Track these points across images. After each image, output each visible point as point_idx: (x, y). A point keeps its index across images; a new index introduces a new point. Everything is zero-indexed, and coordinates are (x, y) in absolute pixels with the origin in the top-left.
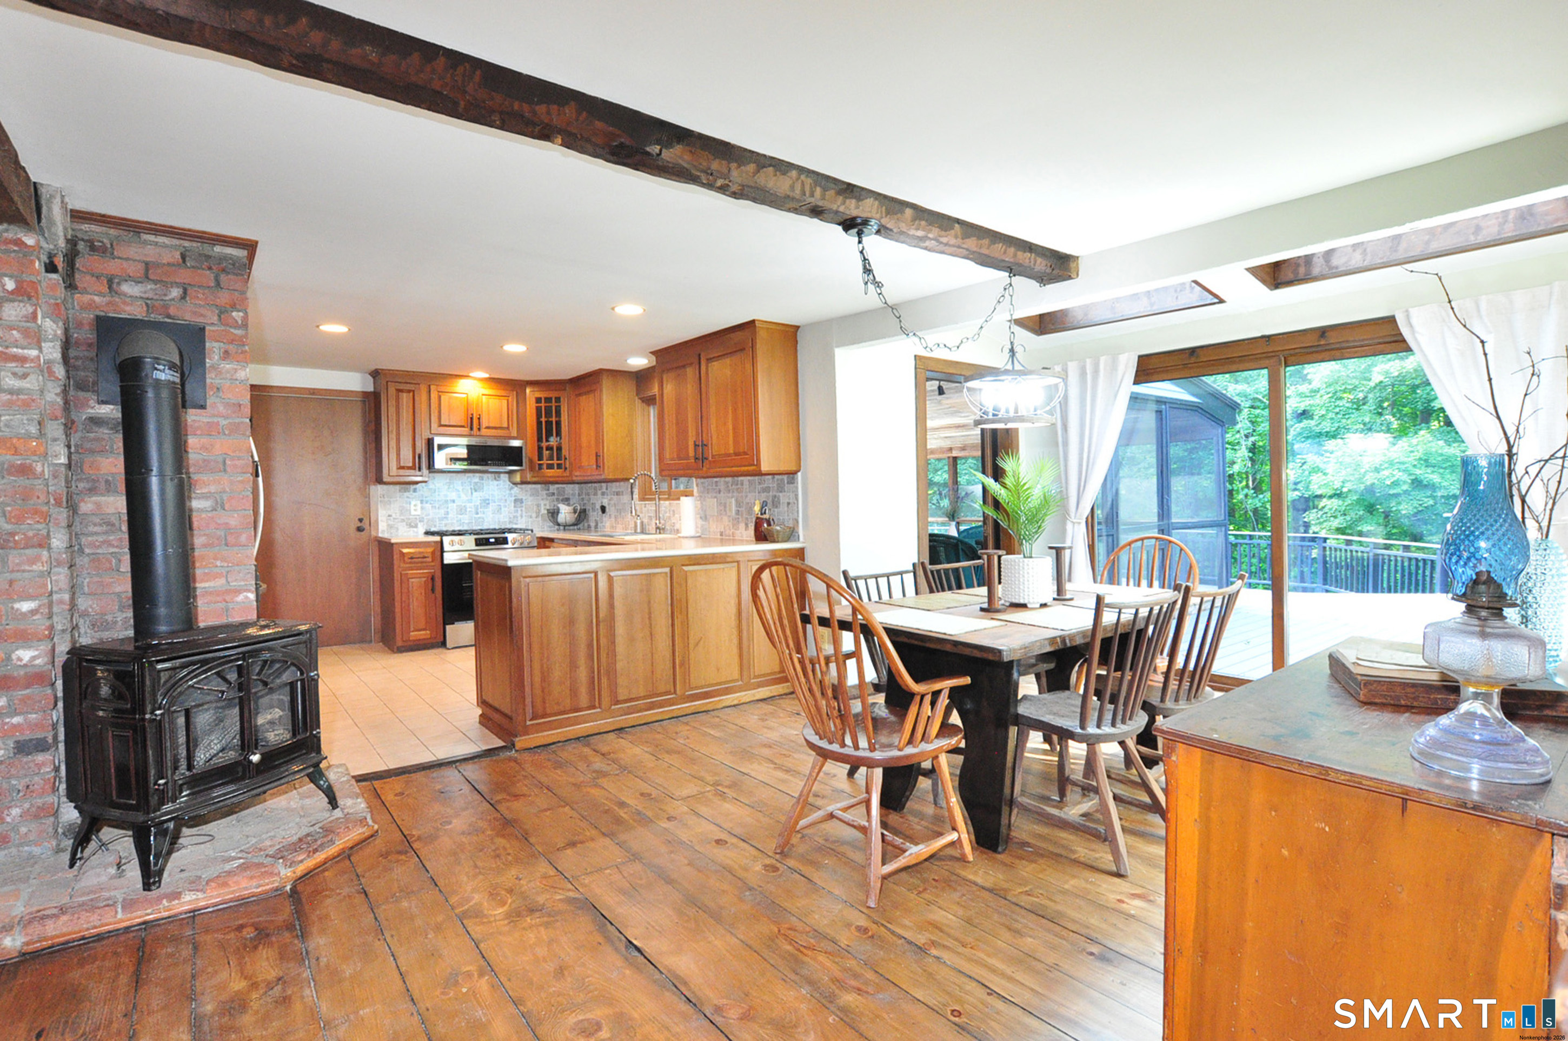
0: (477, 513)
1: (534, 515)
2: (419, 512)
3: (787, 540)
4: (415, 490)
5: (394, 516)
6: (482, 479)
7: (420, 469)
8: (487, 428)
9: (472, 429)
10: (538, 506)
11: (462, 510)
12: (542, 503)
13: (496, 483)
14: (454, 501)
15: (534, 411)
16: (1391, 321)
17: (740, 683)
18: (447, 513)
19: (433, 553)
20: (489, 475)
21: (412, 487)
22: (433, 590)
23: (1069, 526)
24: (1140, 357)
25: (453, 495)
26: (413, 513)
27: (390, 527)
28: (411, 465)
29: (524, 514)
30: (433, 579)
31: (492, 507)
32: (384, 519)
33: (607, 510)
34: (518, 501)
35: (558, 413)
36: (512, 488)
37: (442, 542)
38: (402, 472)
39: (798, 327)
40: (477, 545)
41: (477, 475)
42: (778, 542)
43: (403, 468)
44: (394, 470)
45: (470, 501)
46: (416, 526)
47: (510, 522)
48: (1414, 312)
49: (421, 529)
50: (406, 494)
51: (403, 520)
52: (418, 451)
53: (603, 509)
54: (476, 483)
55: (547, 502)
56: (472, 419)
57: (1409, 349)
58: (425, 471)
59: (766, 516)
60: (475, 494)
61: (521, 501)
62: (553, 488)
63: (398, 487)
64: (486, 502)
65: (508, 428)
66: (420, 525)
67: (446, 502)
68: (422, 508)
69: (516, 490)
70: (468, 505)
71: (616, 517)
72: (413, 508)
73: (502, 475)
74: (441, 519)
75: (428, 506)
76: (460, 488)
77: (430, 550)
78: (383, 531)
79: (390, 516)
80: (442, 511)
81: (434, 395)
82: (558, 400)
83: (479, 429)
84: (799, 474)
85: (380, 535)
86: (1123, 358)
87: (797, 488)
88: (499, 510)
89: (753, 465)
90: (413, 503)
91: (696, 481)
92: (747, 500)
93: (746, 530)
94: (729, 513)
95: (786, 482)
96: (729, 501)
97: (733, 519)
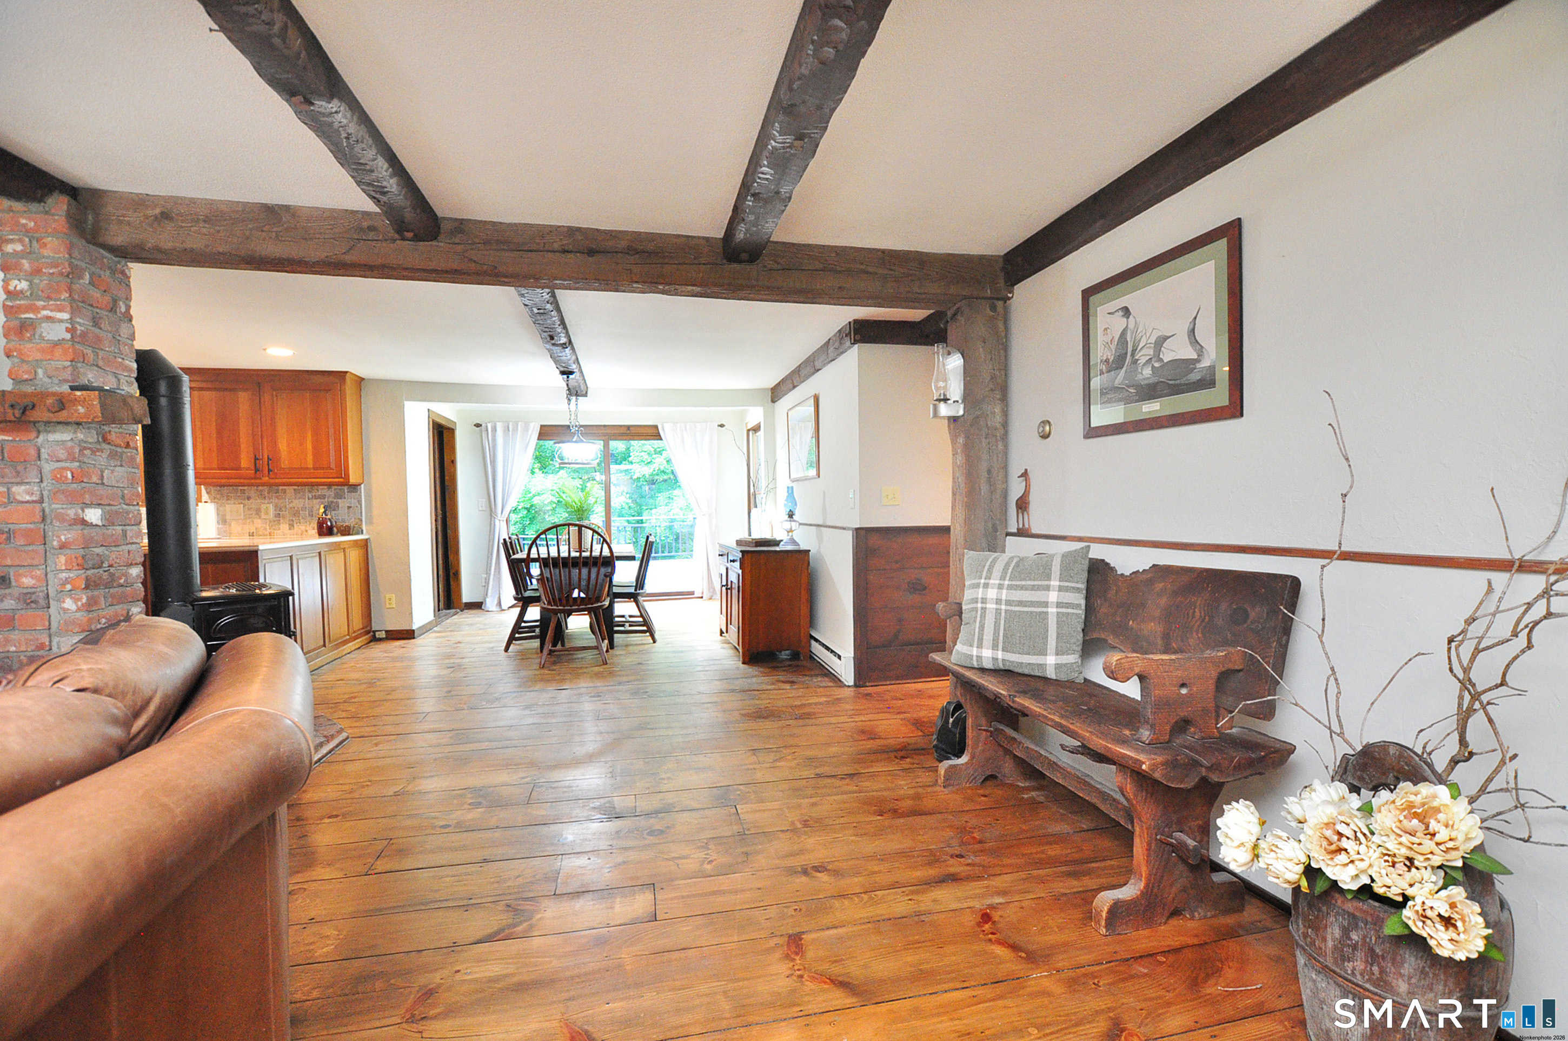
3: (357, 534)
16: (656, 427)
17: (348, 637)
23: (497, 522)
24: (542, 426)
39: (364, 379)
42: (352, 535)
48: (665, 425)
57: (661, 439)
59: (329, 517)
84: (362, 486)
86: (532, 425)
87: (360, 495)
89: (342, 478)
91: (206, 489)
92: (291, 505)
93: (290, 529)
94: (263, 516)
95: (346, 491)
96: (264, 506)
97: (270, 522)
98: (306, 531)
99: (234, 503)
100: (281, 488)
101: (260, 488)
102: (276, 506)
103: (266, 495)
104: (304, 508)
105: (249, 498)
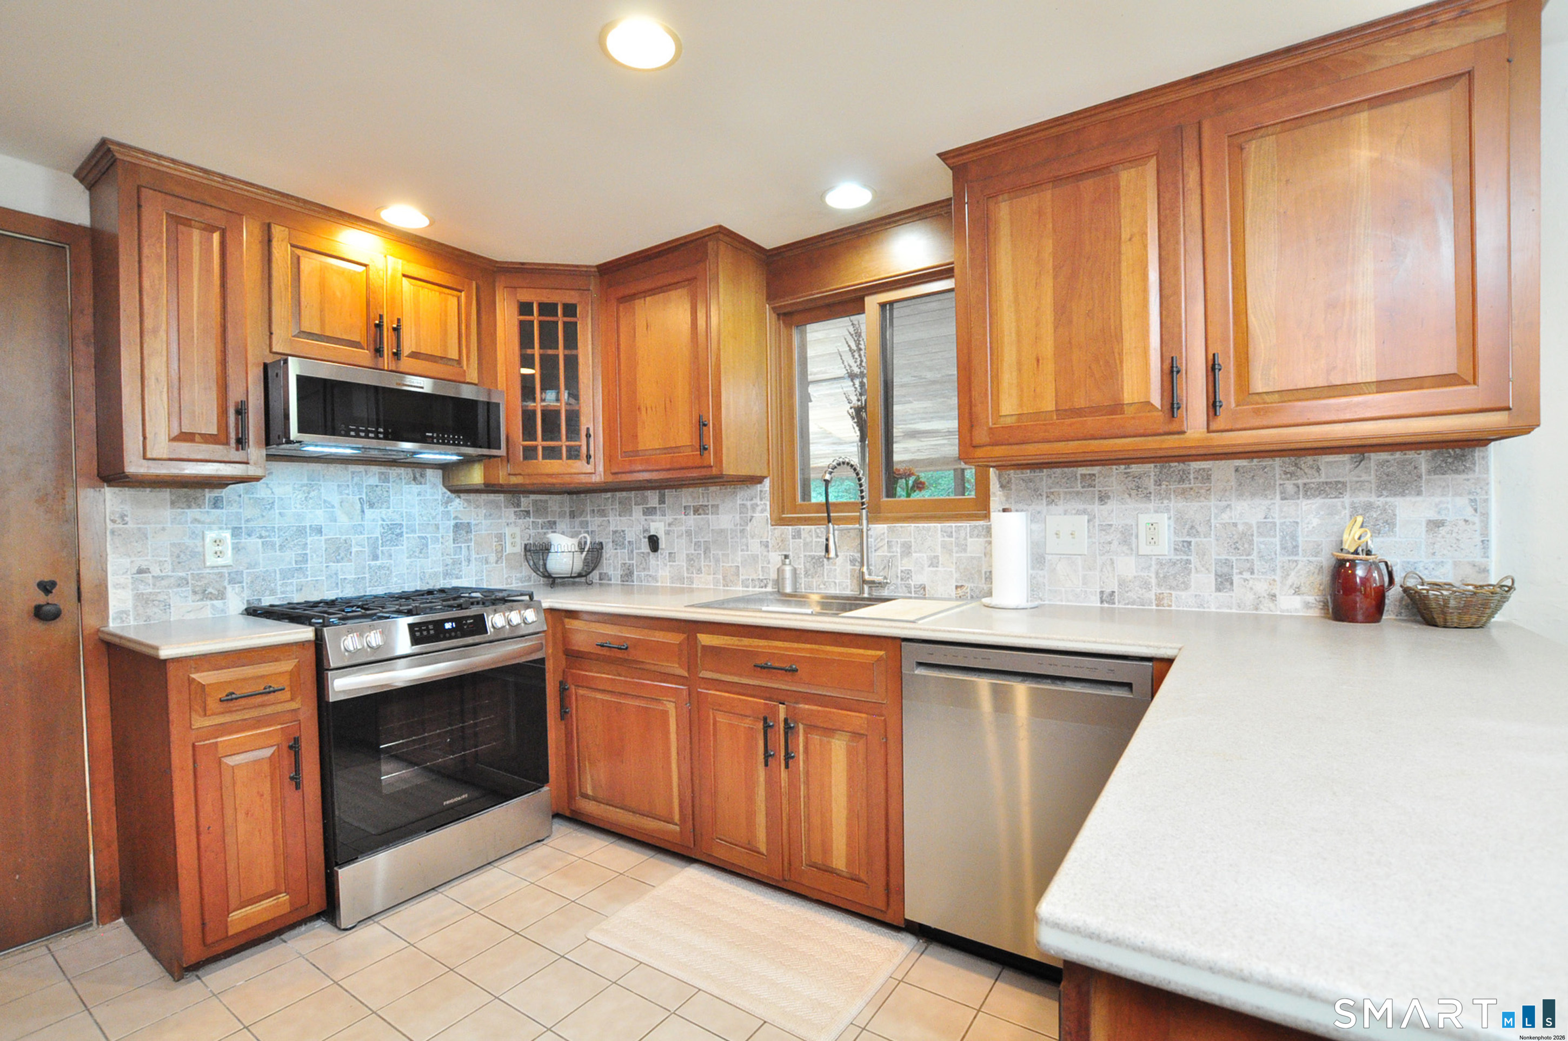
0: (375, 557)
1: (493, 558)
2: (228, 558)
4: (216, 503)
5: (155, 571)
6: (385, 478)
7: (241, 442)
8: (415, 355)
9: (378, 351)
10: (500, 537)
11: (339, 551)
12: (508, 531)
13: (415, 488)
14: (319, 531)
15: (515, 331)
18: (304, 559)
19: (294, 674)
20: (402, 471)
21: (209, 494)
22: (297, 781)
25: (318, 516)
26: (211, 560)
27: (142, 600)
28: (213, 430)
29: (474, 556)
30: (295, 747)
31: (409, 541)
32: (126, 579)
33: (662, 544)
34: (461, 528)
35: (571, 340)
36: (447, 503)
37: (319, 644)
38: (184, 449)
40: (415, 641)
41: (375, 469)
43: (186, 437)
44: (160, 445)
45: (358, 529)
46: (221, 595)
47: (446, 574)
49: (236, 603)
50: (193, 513)
51: (182, 582)
52: (235, 396)
53: (654, 543)
54: (372, 488)
55: (517, 530)
56: (379, 326)
58: (256, 452)
60: (368, 512)
61: (468, 528)
62: (526, 501)
63: (166, 494)
64: (394, 532)
65: (459, 362)
66: (231, 592)
67: (301, 531)
68: (237, 549)
69: (458, 504)
70: (354, 538)
71: (690, 559)
72: (210, 548)
73: (429, 472)
74: (286, 574)
75: (253, 543)
76: (335, 499)
77: (287, 666)
78: (122, 614)
79: (140, 571)
80: (290, 556)
81: (281, 252)
82: (570, 310)
83: (397, 355)
85: (113, 625)
87: (1483, 483)
88: (423, 546)
90: (210, 535)
91: (1000, 477)
92: (1225, 517)
93: (1218, 590)
94: (1144, 549)
95: (1424, 468)
96: (1144, 519)
97: (1161, 564)
98: (1273, 597)
99: (1066, 512)
100: (1195, 465)
101: (1135, 469)
102: (1180, 519)
103: (1152, 488)
104: (1267, 527)
105: (1103, 498)
